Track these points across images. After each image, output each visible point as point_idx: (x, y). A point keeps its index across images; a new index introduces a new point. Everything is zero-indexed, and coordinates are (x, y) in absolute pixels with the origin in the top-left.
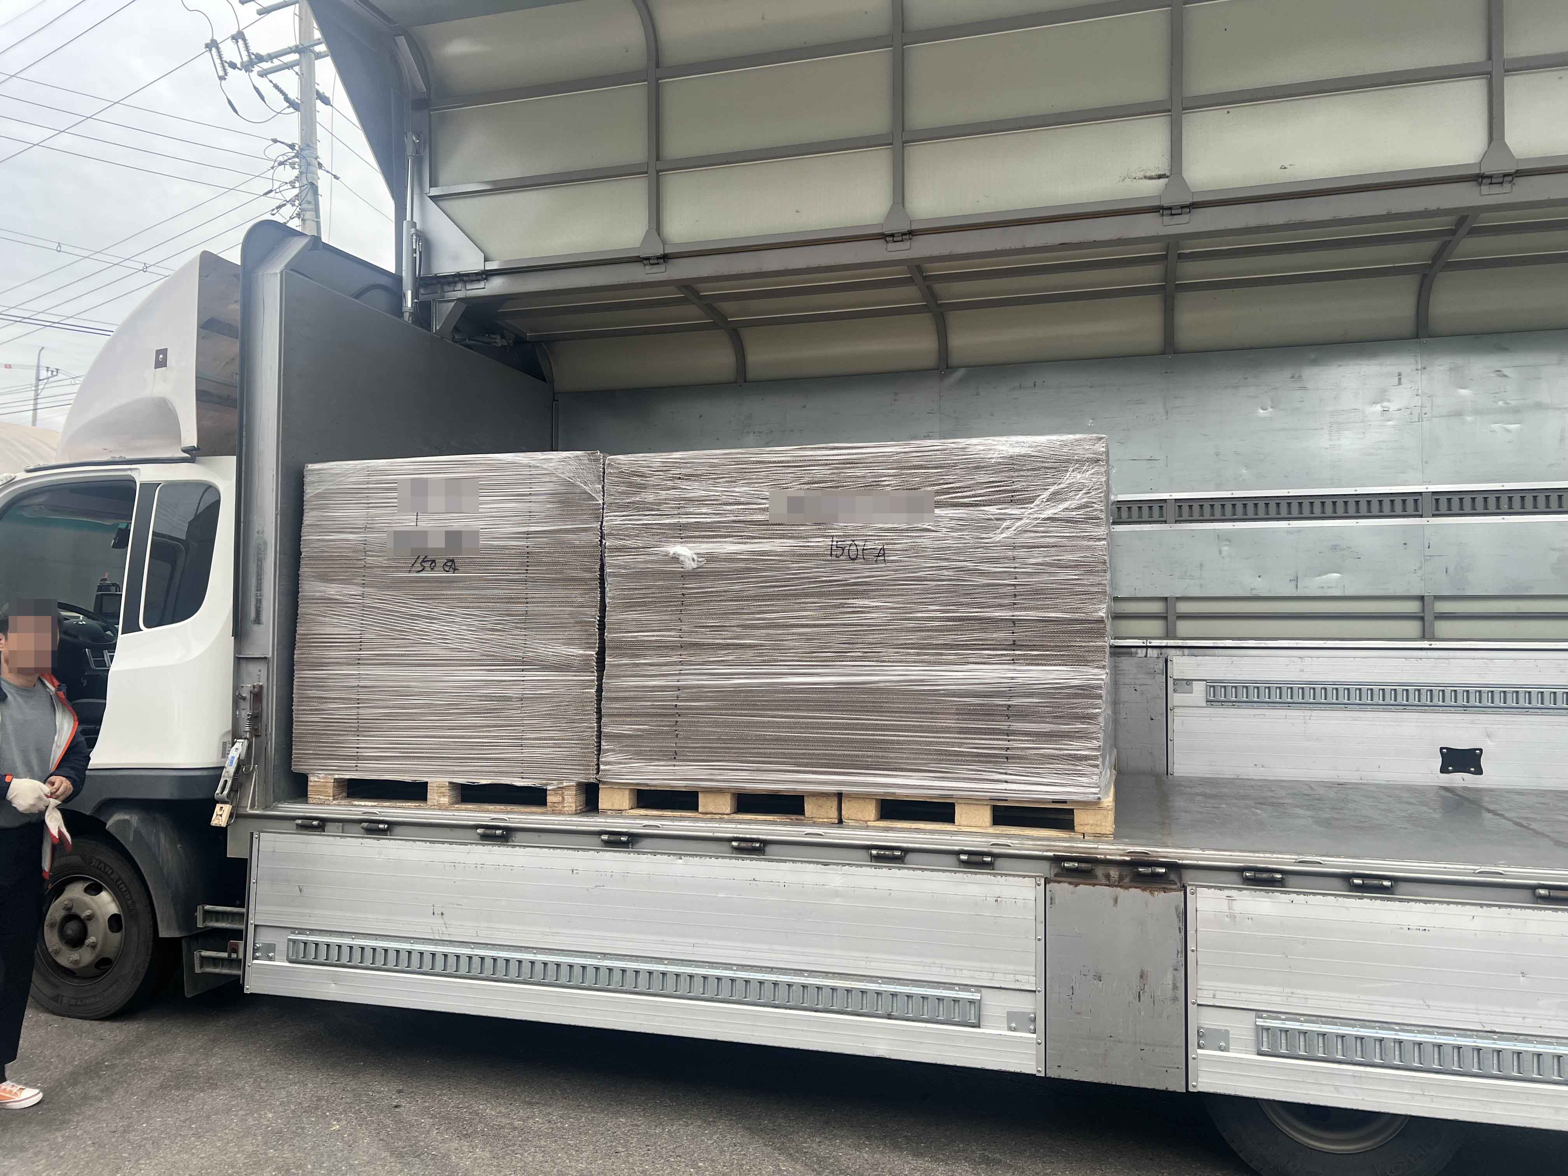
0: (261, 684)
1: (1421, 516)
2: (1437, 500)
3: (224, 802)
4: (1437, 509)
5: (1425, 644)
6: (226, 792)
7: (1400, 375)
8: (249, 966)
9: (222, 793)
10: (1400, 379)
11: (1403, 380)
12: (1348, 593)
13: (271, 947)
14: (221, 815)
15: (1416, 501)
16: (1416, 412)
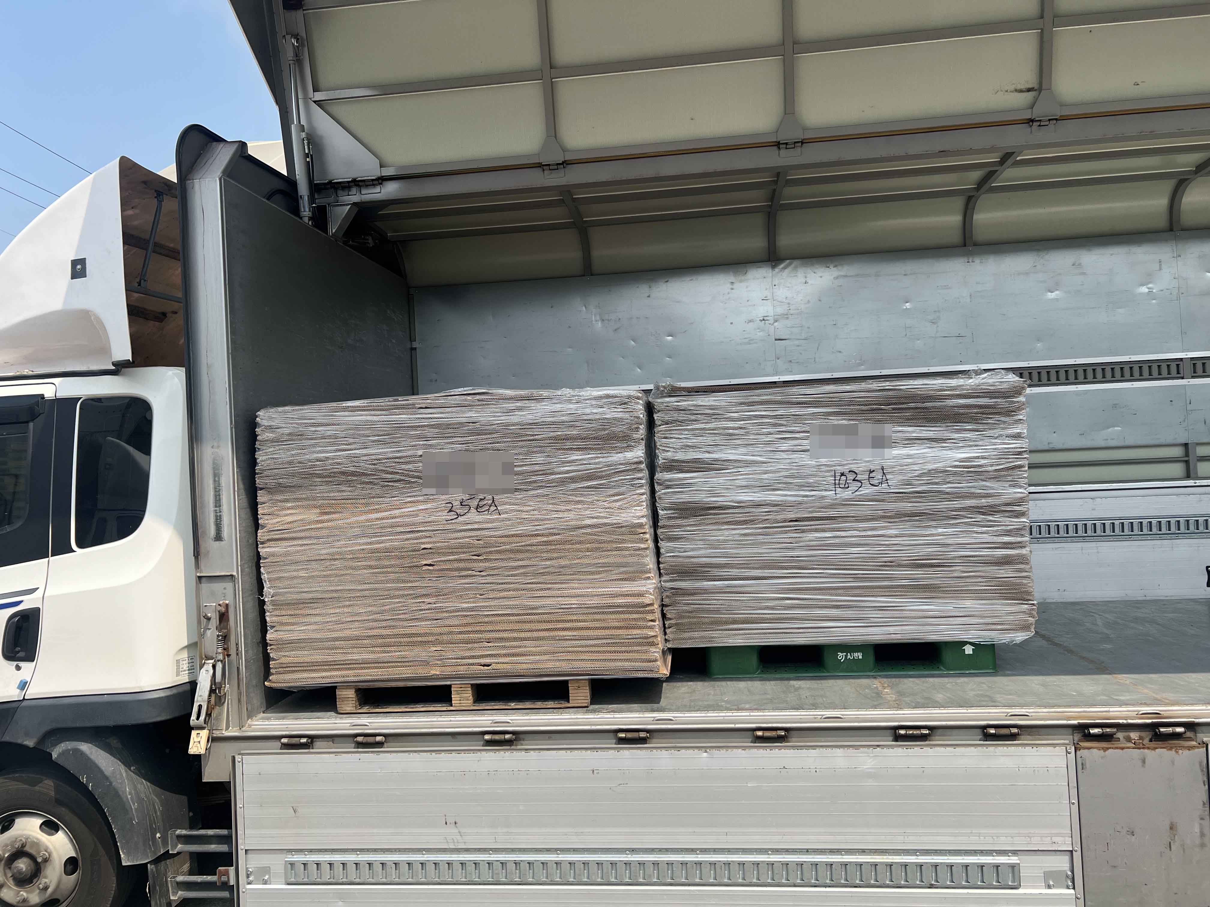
0: (227, 602)
1: (1183, 378)
2: (1194, 364)
3: (202, 728)
4: (1195, 372)
5: (1191, 482)
6: (202, 717)
7: (1160, 262)
8: (244, 892)
9: (198, 719)
10: (1160, 265)
11: (1163, 266)
12: (1127, 443)
13: (266, 870)
14: (199, 742)
15: (1178, 365)
16: (1175, 292)
